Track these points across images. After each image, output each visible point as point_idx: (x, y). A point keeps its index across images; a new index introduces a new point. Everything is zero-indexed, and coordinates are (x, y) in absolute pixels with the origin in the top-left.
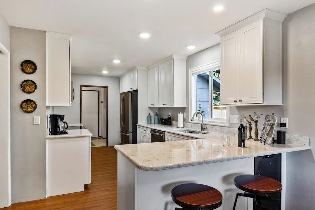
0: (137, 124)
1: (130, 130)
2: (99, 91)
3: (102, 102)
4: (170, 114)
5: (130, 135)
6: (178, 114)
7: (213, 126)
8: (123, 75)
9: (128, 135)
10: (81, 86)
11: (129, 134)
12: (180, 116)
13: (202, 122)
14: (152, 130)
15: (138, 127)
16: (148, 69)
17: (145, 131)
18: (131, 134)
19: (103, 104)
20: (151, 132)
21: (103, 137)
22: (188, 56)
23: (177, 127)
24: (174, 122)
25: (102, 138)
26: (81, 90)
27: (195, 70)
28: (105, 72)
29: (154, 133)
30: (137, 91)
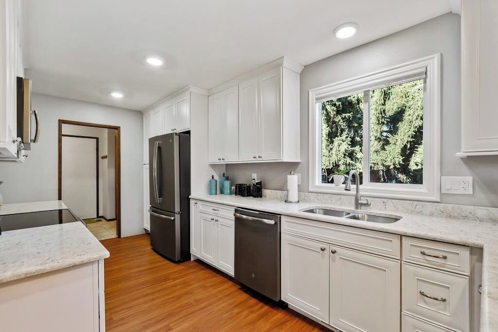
0: (190, 197)
1: (177, 209)
2: (97, 139)
3: (103, 157)
4: (255, 176)
5: (177, 218)
6: (289, 176)
7: (385, 200)
8: (151, 107)
9: (173, 218)
10: (61, 122)
11: (174, 216)
12: (293, 180)
13: (355, 192)
14: (236, 211)
15: (192, 202)
16: (209, 94)
17: (213, 211)
18: (179, 215)
19: (106, 160)
20: (234, 215)
21: (106, 217)
22: (305, 66)
23: (286, 201)
24: (267, 190)
25: (106, 219)
26: (61, 135)
27: (321, 91)
28: (117, 96)
29: (244, 216)
30: (189, 132)
